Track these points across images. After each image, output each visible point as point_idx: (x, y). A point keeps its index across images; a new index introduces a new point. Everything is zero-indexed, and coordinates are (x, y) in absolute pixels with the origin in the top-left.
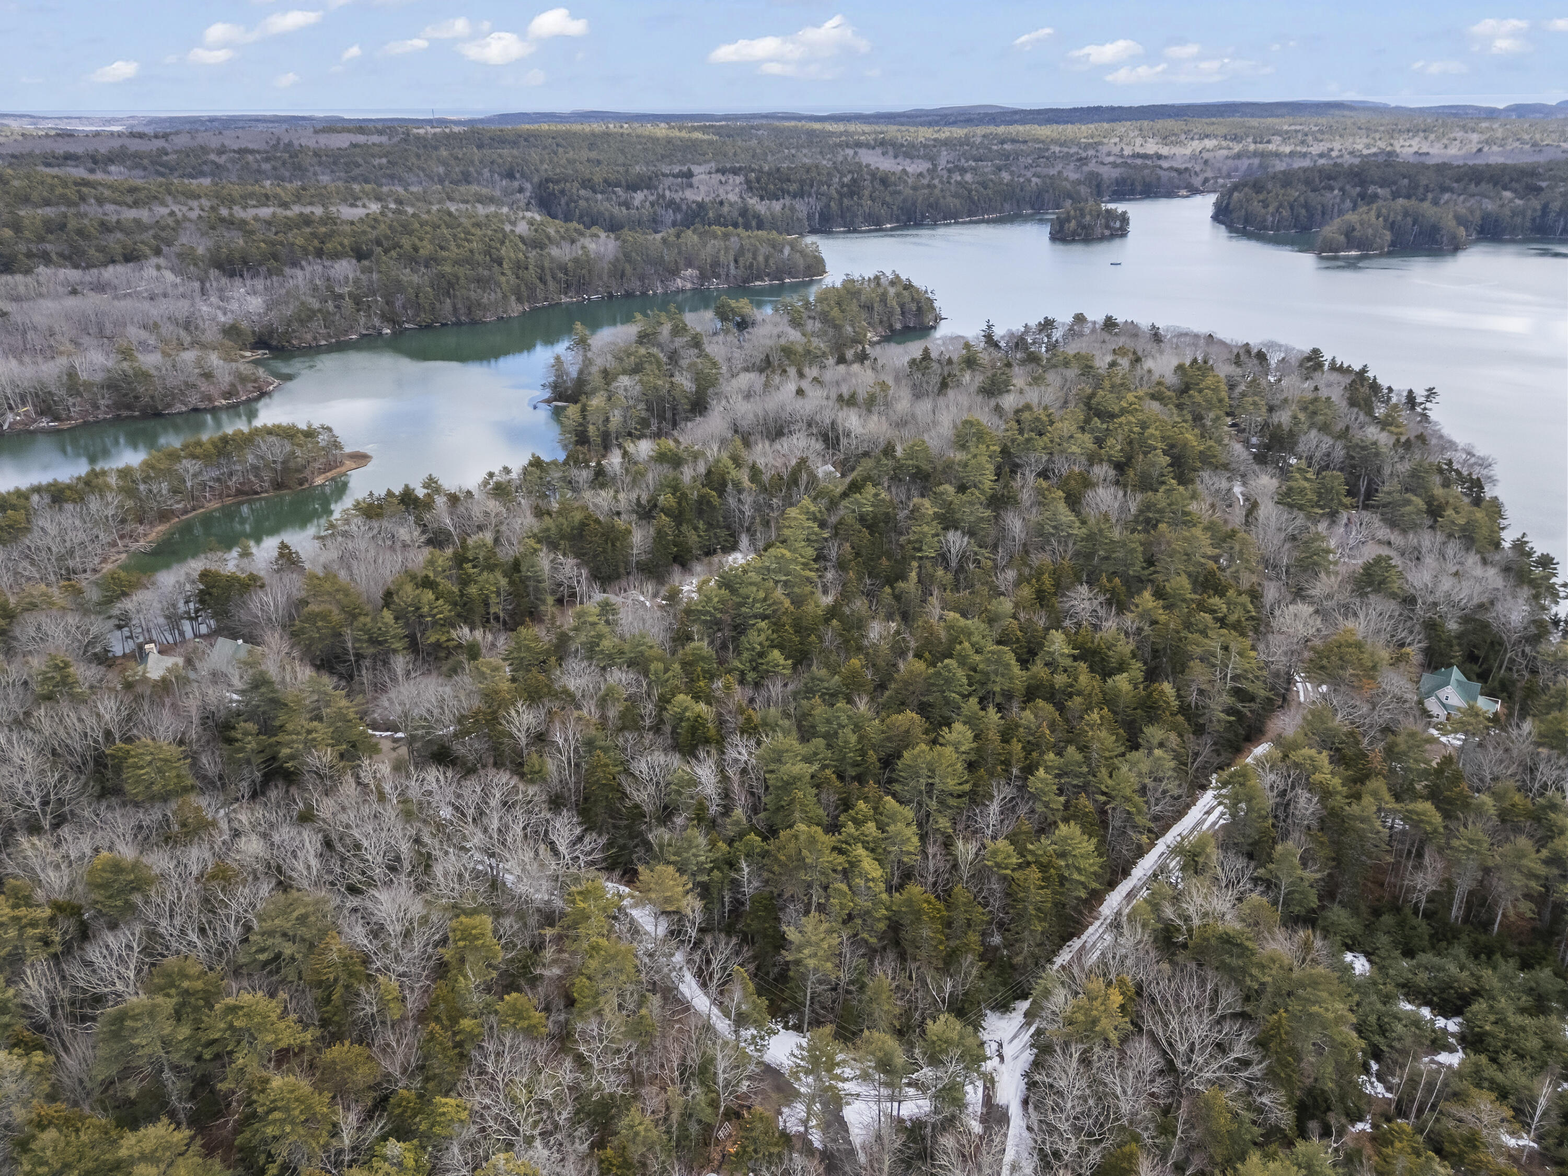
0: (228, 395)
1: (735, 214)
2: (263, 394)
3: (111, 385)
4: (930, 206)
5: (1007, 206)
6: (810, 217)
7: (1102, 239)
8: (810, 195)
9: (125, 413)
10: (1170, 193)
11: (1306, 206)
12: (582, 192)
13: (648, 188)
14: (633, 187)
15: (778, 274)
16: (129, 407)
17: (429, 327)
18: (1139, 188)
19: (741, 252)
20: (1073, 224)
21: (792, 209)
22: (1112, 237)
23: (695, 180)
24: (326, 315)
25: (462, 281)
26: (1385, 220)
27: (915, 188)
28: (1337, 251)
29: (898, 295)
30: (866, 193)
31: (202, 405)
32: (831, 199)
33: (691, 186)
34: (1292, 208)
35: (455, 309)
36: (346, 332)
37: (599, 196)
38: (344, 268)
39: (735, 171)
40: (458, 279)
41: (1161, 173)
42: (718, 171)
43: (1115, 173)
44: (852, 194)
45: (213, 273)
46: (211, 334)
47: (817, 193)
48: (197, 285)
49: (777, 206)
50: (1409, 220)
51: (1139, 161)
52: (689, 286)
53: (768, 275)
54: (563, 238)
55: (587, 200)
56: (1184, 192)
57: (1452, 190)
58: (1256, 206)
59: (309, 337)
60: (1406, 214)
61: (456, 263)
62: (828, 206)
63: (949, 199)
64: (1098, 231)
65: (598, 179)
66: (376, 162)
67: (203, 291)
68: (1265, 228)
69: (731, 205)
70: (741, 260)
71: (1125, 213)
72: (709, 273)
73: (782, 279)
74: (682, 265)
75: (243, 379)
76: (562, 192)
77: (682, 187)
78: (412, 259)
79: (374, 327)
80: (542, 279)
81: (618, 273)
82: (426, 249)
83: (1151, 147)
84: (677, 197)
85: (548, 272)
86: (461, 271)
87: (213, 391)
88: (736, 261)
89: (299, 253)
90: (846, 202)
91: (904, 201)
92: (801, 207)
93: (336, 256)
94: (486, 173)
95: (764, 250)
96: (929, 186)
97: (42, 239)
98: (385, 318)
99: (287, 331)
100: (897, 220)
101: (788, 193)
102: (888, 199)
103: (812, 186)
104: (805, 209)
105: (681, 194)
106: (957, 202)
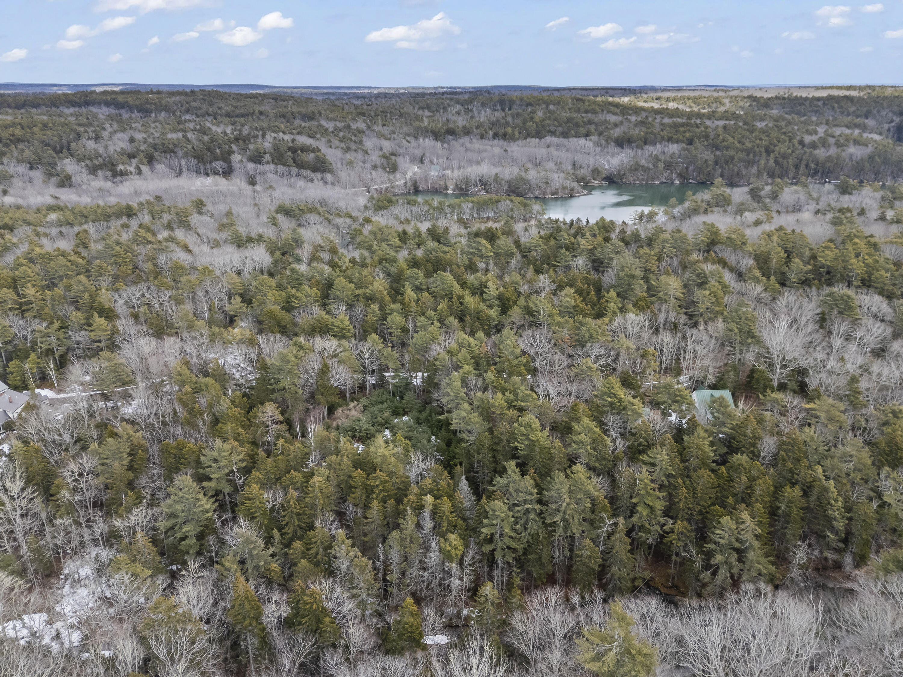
0: (553, 194)
2: (571, 197)
3: (510, 182)
16: (514, 192)
24: (646, 169)
25: (736, 160)
31: (540, 196)
35: (722, 175)
36: (653, 179)
38: (674, 148)
40: (733, 159)
45: (613, 144)
48: (600, 149)
59: (632, 179)
61: (742, 151)
78: (716, 147)
79: (671, 179)
85: (804, 162)
86: (738, 155)
87: (547, 190)
89: (659, 139)
93: (677, 141)
97: (560, 125)
98: (680, 176)
99: (624, 175)
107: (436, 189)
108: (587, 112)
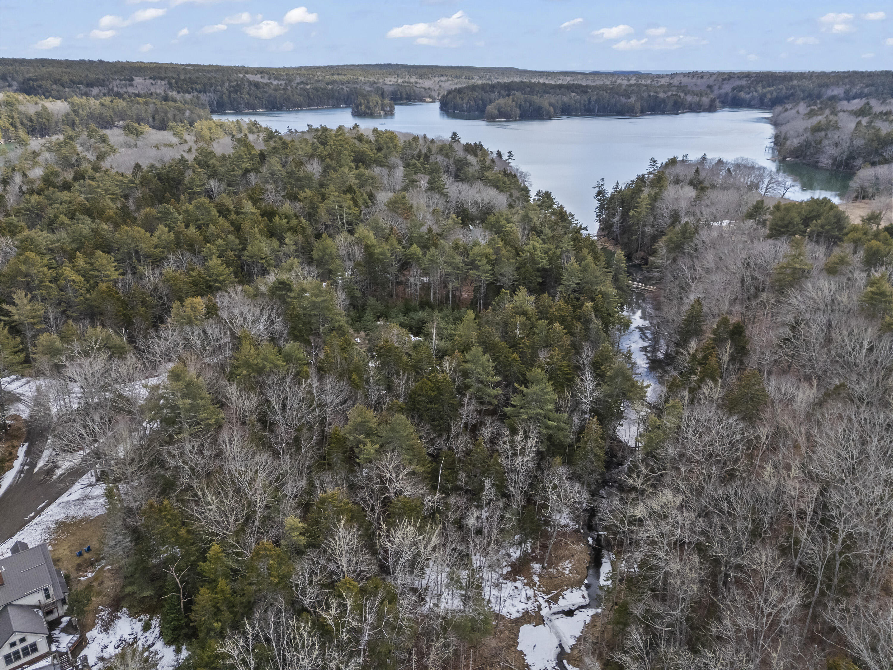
4: (285, 99)
5: (331, 102)
6: (211, 103)
7: (381, 116)
8: (210, 92)
10: (421, 100)
11: (482, 100)
13: (102, 86)
14: (90, 85)
18: (404, 96)
19: (157, 111)
20: (363, 107)
21: (198, 98)
22: (386, 115)
23: (134, 83)
26: (517, 103)
27: (275, 90)
28: (494, 118)
30: (245, 91)
32: (223, 93)
33: (132, 85)
34: (475, 100)
37: (67, 89)
39: (162, 79)
42: (150, 78)
43: (392, 89)
44: (236, 92)
47: (215, 91)
49: (188, 96)
50: (528, 104)
51: (405, 85)
54: (29, 102)
56: (428, 100)
57: (549, 93)
58: (459, 101)
60: (526, 101)
62: (221, 98)
63: (296, 96)
64: (378, 111)
65: (65, 79)
68: (463, 111)
69: (157, 95)
70: (156, 117)
74: (115, 119)
77: (126, 86)
81: (69, 122)
83: (413, 79)
85: (17, 119)
88: (153, 118)
90: (232, 95)
91: (270, 96)
92: (204, 98)
95: (172, 112)
96: (284, 89)
100: (266, 108)
101: (196, 90)
102: (259, 95)
103: (211, 87)
104: (207, 99)
105: (125, 90)
106: (301, 98)
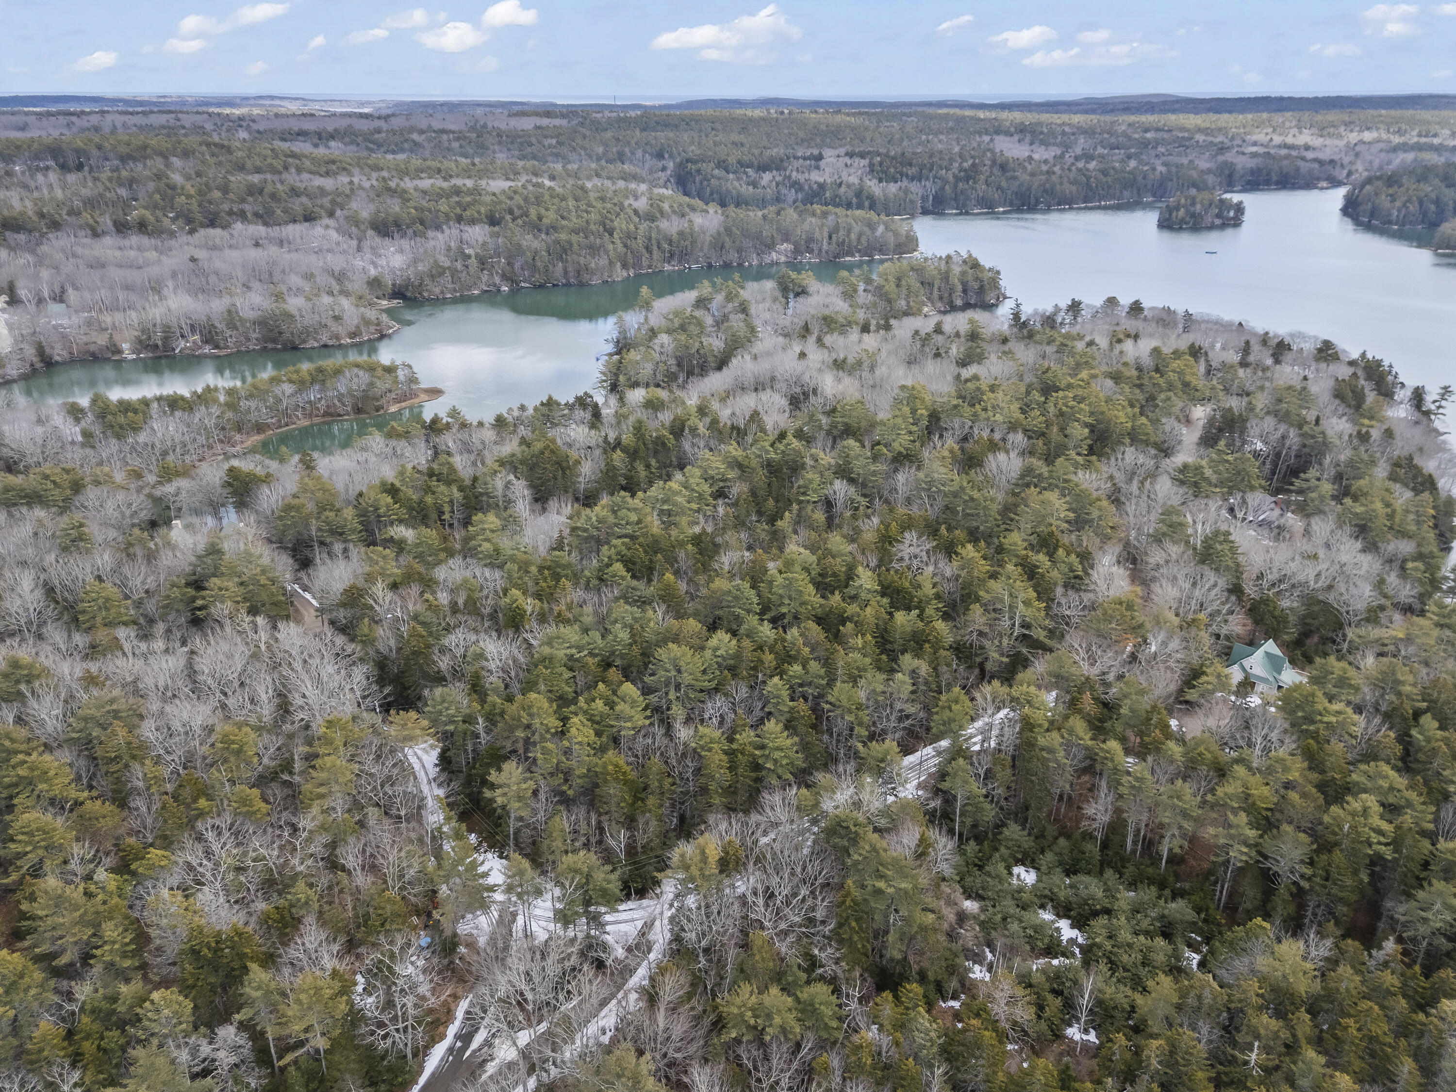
0: (353, 335)
1: (851, 194)
2: (382, 337)
3: (261, 323)
4: (1045, 191)
5: (1126, 193)
6: (924, 198)
7: (1211, 228)
8: (927, 179)
9: (270, 346)
10: (1309, 184)
11: (1437, 201)
12: (716, 172)
13: (778, 169)
14: (763, 168)
15: (868, 251)
16: (274, 341)
17: (541, 286)
18: (1274, 178)
19: (836, 229)
20: (1182, 212)
21: (907, 191)
22: (1223, 226)
23: (822, 163)
24: (454, 272)
25: (576, 247)
27: (1032, 175)
29: (964, 273)
30: (982, 177)
31: (330, 343)
32: (947, 182)
33: (818, 168)
34: (1421, 203)
35: (566, 272)
36: (470, 288)
37: (731, 176)
38: (478, 234)
39: (862, 155)
40: (571, 245)
41: (1301, 164)
42: (847, 154)
43: (1251, 163)
44: (968, 178)
45: (370, 233)
46: (357, 285)
47: (935, 177)
48: (354, 243)
49: (893, 188)
51: (1284, 152)
52: (783, 259)
53: (859, 251)
54: (674, 212)
55: (719, 179)
56: (1324, 184)
58: (1384, 200)
59: (437, 290)
61: (576, 231)
62: (942, 189)
63: (1066, 184)
64: (1209, 219)
65: (732, 160)
66: (547, 142)
67: (359, 249)
68: (1390, 223)
69: (849, 186)
70: (835, 237)
71: (1241, 202)
72: (803, 248)
73: (871, 256)
74: (778, 240)
75: (367, 322)
76: (699, 171)
77: (809, 169)
78: (536, 227)
79: (495, 285)
80: (648, 249)
81: (718, 246)
82: (550, 217)
83: (1305, 138)
84: (801, 178)
85: (654, 242)
86: (574, 238)
87: (341, 331)
88: (830, 237)
89: (442, 219)
90: (961, 185)
91: (1020, 186)
92: (916, 188)
93: (472, 222)
94: (639, 153)
95: (856, 228)
96: (1048, 172)
97: (243, 200)
98: (504, 277)
99: (421, 285)
100: (1011, 205)
101: (907, 176)
102: (1004, 184)
103: (931, 170)
104: (920, 192)
105: (806, 175)
106: (1074, 188)
107: (93, 354)
108: (258, 171)
